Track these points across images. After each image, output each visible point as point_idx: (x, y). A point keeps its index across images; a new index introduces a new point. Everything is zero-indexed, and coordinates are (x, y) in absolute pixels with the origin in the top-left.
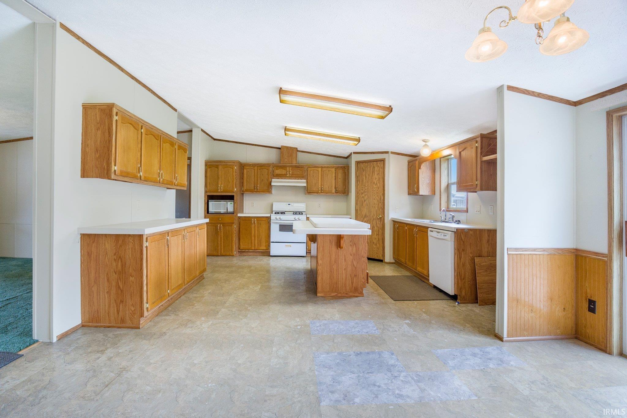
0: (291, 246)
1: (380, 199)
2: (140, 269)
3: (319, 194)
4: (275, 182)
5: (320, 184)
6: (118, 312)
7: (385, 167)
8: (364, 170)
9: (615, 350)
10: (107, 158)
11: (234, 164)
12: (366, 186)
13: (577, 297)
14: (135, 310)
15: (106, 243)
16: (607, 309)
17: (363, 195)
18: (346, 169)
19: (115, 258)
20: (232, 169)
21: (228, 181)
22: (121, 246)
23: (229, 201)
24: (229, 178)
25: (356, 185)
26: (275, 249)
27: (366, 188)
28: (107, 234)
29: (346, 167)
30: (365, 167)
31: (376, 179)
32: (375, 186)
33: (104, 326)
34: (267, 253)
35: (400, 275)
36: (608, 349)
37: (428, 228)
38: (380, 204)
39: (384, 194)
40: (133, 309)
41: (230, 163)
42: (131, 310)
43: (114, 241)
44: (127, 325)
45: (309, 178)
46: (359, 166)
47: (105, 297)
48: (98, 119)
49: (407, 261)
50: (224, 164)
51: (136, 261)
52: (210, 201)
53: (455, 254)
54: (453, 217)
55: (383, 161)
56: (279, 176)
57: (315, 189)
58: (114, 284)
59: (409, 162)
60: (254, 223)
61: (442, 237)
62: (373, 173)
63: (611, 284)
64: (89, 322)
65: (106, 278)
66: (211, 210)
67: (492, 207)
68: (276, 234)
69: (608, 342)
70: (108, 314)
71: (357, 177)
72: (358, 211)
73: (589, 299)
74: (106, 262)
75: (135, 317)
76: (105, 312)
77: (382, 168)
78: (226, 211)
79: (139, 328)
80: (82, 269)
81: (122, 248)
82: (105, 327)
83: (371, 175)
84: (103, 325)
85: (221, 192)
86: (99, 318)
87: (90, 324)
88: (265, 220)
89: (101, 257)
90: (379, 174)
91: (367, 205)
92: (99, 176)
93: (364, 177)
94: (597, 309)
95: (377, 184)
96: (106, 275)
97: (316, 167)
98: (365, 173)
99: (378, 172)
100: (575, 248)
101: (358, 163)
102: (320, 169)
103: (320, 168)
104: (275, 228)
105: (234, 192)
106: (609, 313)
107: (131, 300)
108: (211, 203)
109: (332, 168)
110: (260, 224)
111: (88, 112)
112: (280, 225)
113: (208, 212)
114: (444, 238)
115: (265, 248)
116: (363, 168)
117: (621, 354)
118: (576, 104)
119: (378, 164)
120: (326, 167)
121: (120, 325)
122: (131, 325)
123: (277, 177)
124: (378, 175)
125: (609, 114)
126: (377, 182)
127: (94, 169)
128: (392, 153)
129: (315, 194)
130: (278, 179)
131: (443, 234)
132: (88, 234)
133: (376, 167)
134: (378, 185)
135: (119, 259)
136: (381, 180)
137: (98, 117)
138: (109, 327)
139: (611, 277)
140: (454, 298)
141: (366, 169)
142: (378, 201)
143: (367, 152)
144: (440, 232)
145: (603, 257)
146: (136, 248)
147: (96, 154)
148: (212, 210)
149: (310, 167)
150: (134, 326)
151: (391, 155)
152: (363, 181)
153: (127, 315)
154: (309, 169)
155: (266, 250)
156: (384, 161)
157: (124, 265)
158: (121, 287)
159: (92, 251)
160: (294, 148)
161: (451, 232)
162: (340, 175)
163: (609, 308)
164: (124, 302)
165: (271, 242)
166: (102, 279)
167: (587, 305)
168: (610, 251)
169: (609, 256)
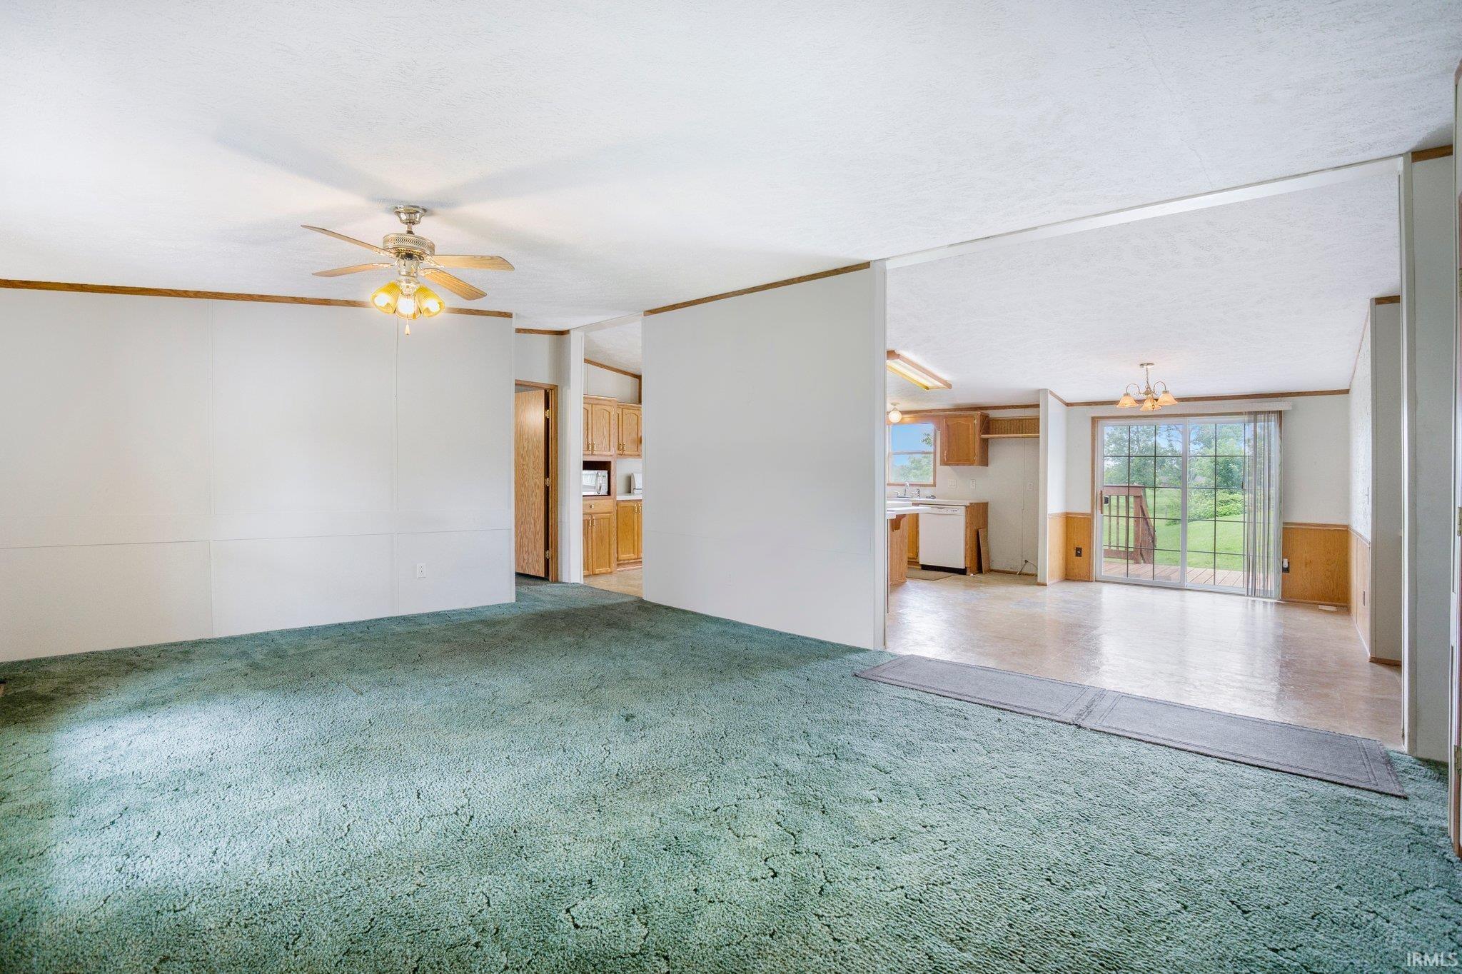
9: (1094, 579)
11: (610, 404)
16: (1089, 552)
20: (608, 413)
21: (603, 435)
23: (601, 473)
36: (1091, 579)
41: (605, 402)
53: (966, 527)
54: (919, 491)
61: (948, 512)
63: (1093, 534)
67: (974, 481)
69: (1091, 575)
73: (1078, 548)
78: (598, 490)
94: (1083, 554)
100: (1066, 512)
105: (612, 456)
106: (1090, 554)
114: (951, 513)
125: (1094, 419)
131: (950, 510)
139: (1093, 529)
140: (962, 572)
144: (945, 508)
145: (1088, 516)
161: (963, 507)
163: (1091, 550)
167: (1074, 552)
168: (1093, 511)
169: (1092, 515)
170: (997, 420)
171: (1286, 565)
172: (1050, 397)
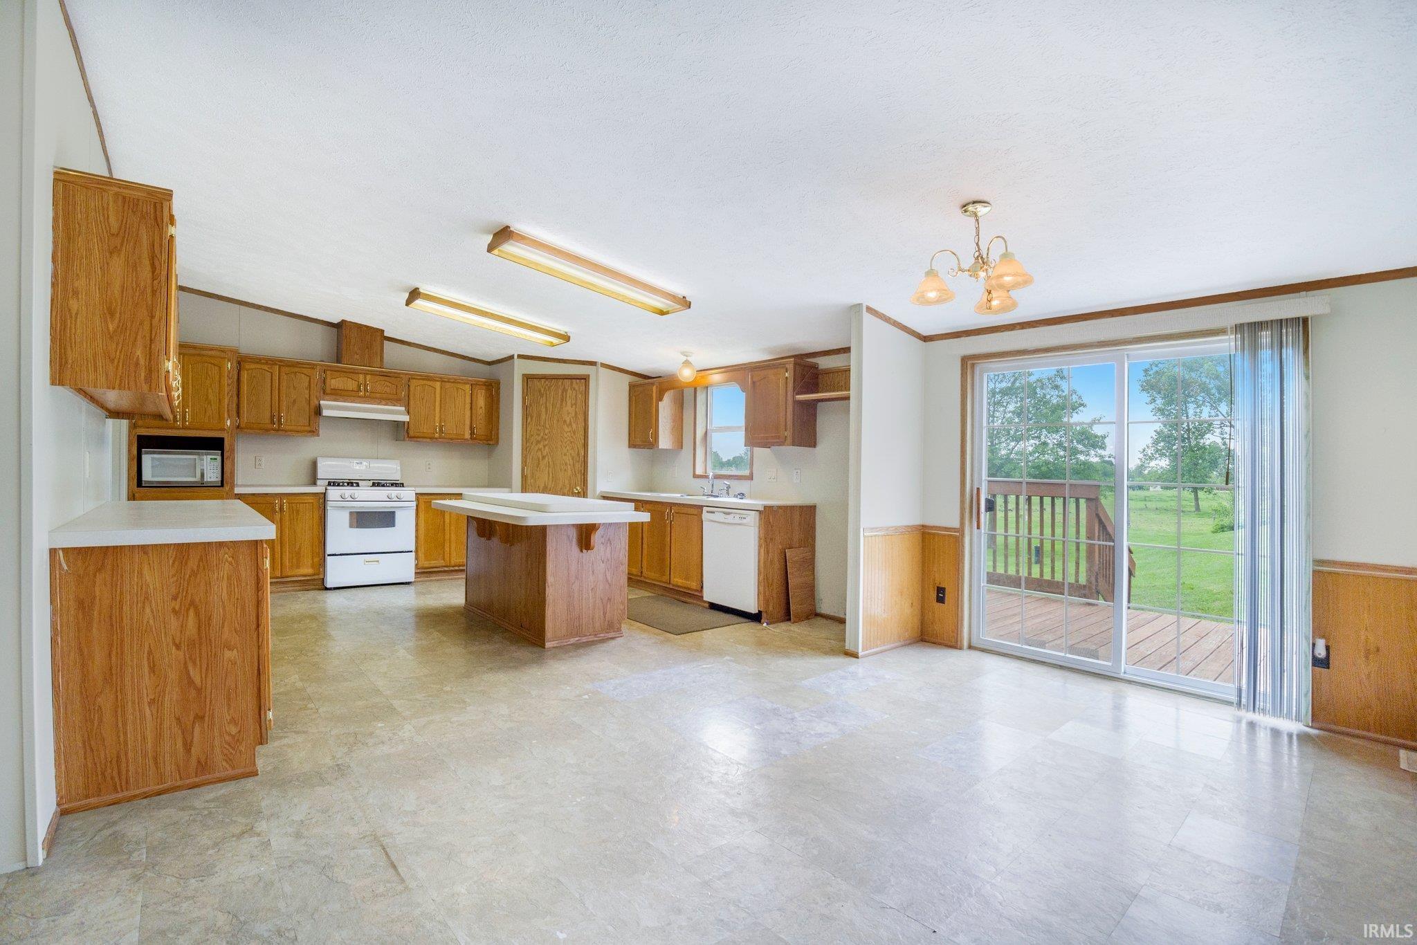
0: (378, 561)
1: (578, 454)
2: (254, 626)
3: (435, 440)
4: (331, 408)
5: (437, 419)
6: (188, 747)
7: (588, 392)
8: (542, 395)
9: (965, 644)
10: (148, 338)
11: (223, 355)
12: (548, 426)
13: (923, 587)
14: (240, 732)
15: (146, 571)
16: (958, 595)
17: (541, 446)
18: (493, 389)
19: (177, 608)
20: (216, 368)
21: (207, 399)
22: (194, 574)
23: (207, 454)
24: (210, 391)
25: (523, 425)
26: (336, 573)
27: (547, 431)
28: (148, 545)
29: (493, 384)
30: (545, 388)
31: (569, 413)
32: (566, 429)
33: (145, 793)
34: (319, 584)
35: (637, 597)
36: (959, 643)
37: (702, 506)
38: (578, 466)
39: (585, 446)
40: (234, 730)
41: (213, 353)
42: (230, 734)
43: (171, 562)
44: (217, 775)
45: (412, 403)
46: (530, 385)
47: (143, 717)
48: (114, 223)
49: (644, 570)
50: (192, 351)
51: (243, 609)
52: (147, 453)
53: (760, 546)
54: (729, 487)
55: (585, 379)
56: (338, 394)
57: (425, 429)
58: (173, 676)
59: (632, 387)
60: (281, 508)
61: (737, 520)
62: (562, 400)
63: (963, 563)
64: (87, 797)
65: (146, 665)
66: (147, 476)
67: (799, 471)
68: (340, 533)
69: (959, 636)
70: (155, 759)
71: (525, 408)
72: (529, 478)
73: (938, 587)
74: (145, 622)
75: (241, 748)
76: (145, 756)
77: (581, 393)
78: (198, 478)
79: (255, 774)
80: (59, 651)
81: (198, 580)
82: (146, 796)
83: (558, 405)
84: (137, 792)
85: (184, 428)
86: (124, 777)
87: (92, 800)
88: (311, 501)
89: (126, 608)
90: (575, 404)
91: (549, 467)
92: (120, 385)
93: (544, 410)
94: (946, 599)
95: (570, 424)
96: (146, 655)
97: (428, 378)
98: (544, 401)
99: (573, 402)
100: (922, 524)
101: (528, 378)
102: (438, 384)
103: (437, 381)
104: (337, 521)
105: (224, 430)
106: (960, 599)
107: (229, 709)
108: (147, 460)
109: (465, 383)
110: (298, 511)
111: (74, 196)
112: (351, 513)
113: (140, 483)
114: (740, 522)
115: (310, 571)
116: (540, 391)
117: (970, 647)
118: (926, 339)
119: (575, 385)
120: (452, 381)
121: (197, 780)
122: (231, 772)
123: (334, 397)
124: (574, 406)
125: (965, 360)
126: (572, 420)
127: (99, 364)
128: (603, 365)
129: (425, 440)
130: (335, 400)
131: (738, 516)
132: (81, 548)
133: (569, 391)
134: (574, 426)
135: (188, 610)
136: (581, 417)
137: (112, 220)
138: (159, 793)
139: (963, 556)
140: (756, 618)
141: (548, 393)
142: (573, 459)
143: (549, 358)
144: (732, 513)
145: (955, 532)
146: (243, 574)
147: (106, 321)
148: (152, 476)
149: (414, 378)
150: (240, 771)
151: (602, 370)
152: (539, 416)
153: (217, 750)
154: (413, 383)
155: (314, 575)
156: (587, 379)
157: (204, 624)
158: (197, 680)
159: (95, 597)
160: (377, 330)
161: (754, 512)
162: (481, 402)
163: (960, 594)
164: (206, 719)
165: (329, 555)
166: (133, 669)
167: (934, 595)
168: (962, 523)
169: (961, 530)
170: (828, 372)
171: (1321, 652)
172: (867, 317)
